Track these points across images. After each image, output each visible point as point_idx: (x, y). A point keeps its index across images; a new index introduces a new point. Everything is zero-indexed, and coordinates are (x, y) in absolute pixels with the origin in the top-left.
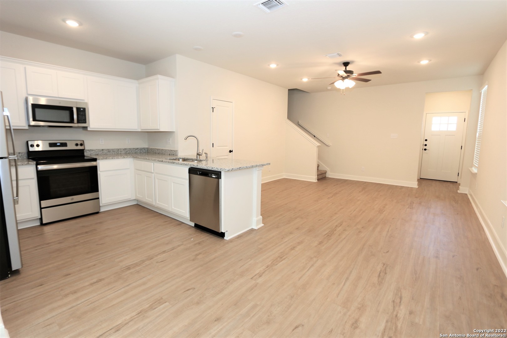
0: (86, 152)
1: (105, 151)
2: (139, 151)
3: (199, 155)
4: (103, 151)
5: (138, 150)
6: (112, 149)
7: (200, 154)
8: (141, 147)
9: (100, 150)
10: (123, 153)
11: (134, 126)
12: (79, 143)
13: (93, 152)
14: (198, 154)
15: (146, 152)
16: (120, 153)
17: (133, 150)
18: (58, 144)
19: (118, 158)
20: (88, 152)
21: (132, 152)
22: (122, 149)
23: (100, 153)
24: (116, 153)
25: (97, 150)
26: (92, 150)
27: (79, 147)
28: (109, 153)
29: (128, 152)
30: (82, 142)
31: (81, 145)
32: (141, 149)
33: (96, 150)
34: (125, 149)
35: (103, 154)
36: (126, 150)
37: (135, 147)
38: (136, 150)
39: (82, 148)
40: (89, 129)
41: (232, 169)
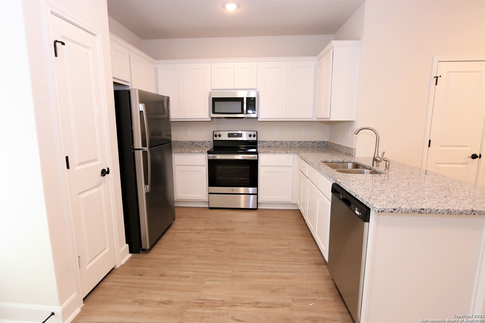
0: (259, 143)
1: (278, 143)
2: (317, 145)
3: (377, 161)
4: (276, 143)
5: (315, 144)
7: (379, 159)
8: (320, 141)
9: (272, 141)
11: (308, 115)
12: (252, 133)
13: (266, 143)
14: (374, 159)
15: (326, 146)
16: (293, 146)
17: (309, 144)
18: (235, 135)
19: (280, 153)
20: (261, 143)
21: (307, 146)
23: (272, 145)
24: (289, 146)
25: (269, 142)
26: (265, 142)
27: (252, 139)
28: (281, 145)
30: (255, 133)
31: (254, 136)
32: (319, 143)
34: (300, 142)
37: (311, 140)
38: (313, 144)
39: (255, 139)
40: (259, 120)
41: (394, 209)
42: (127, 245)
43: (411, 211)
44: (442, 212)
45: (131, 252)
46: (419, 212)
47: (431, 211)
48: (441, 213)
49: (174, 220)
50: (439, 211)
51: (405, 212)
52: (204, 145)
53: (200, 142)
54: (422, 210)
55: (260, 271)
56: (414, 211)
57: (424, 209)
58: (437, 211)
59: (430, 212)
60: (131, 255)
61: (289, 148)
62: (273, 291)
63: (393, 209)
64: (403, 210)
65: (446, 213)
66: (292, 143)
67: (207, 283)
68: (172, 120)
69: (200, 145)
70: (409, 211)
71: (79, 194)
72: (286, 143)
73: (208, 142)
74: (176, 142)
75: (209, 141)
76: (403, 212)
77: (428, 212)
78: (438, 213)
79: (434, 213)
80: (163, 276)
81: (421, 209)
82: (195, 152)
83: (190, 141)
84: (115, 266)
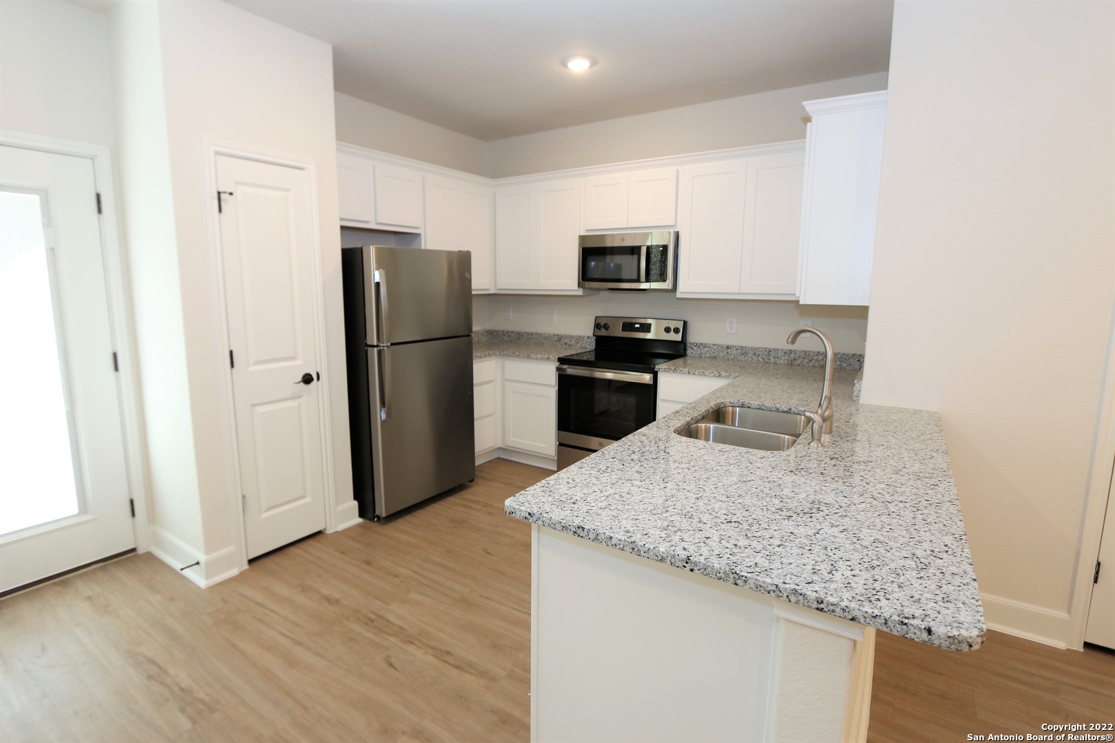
0: (692, 349)
1: (735, 352)
4: (729, 350)
6: (752, 349)
8: (846, 352)
9: (721, 346)
10: (782, 362)
12: (674, 325)
13: (706, 349)
16: (772, 360)
17: (815, 358)
18: (637, 326)
19: (703, 374)
20: (695, 348)
21: (811, 364)
22: (782, 350)
23: (722, 354)
24: (761, 360)
25: (714, 347)
26: (705, 346)
27: (673, 337)
28: (743, 356)
29: (799, 362)
30: (677, 325)
31: (676, 330)
33: (714, 345)
35: (728, 359)
36: (792, 356)
39: (678, 337)
40: (679, 295)
41: (530, 514)
42: (356, 503)
43: (560, 525)
44: (620, 545)
45: (361, 515)
46: (575, 532)
47: (598, 537)
48: (618, 547)
49: (470, 482)
50: (614, 541)
51: (549, 525)
52: (579, 344)
53: (572, 337)
54: (581, 530)
55: (515, 607)
56: (565, 528)
57: (583, 529)
58: (610, 541)
59: (596, 539)
60: (360, 520)
61: (760, 365)
62: (494, 646)
63: (527, 514)
64: (544, 519)
65: (628, 549)
66: (771, 353)
67: (414, 596)
68: (473, 293)
69: (572, 343)
70: (557, 525)
71: (254, 405)
72: (755, 351)
73: (586, 339)
74: (532, 334)
75: (589, 337)
76: (546, 525)
77: (592, 536)
78: (612, 545)
79: (604, 542)
80: (368, 563)
81: (578, 528)
82: (537, 359)
83: (555, 335)
84: (325, 529)
